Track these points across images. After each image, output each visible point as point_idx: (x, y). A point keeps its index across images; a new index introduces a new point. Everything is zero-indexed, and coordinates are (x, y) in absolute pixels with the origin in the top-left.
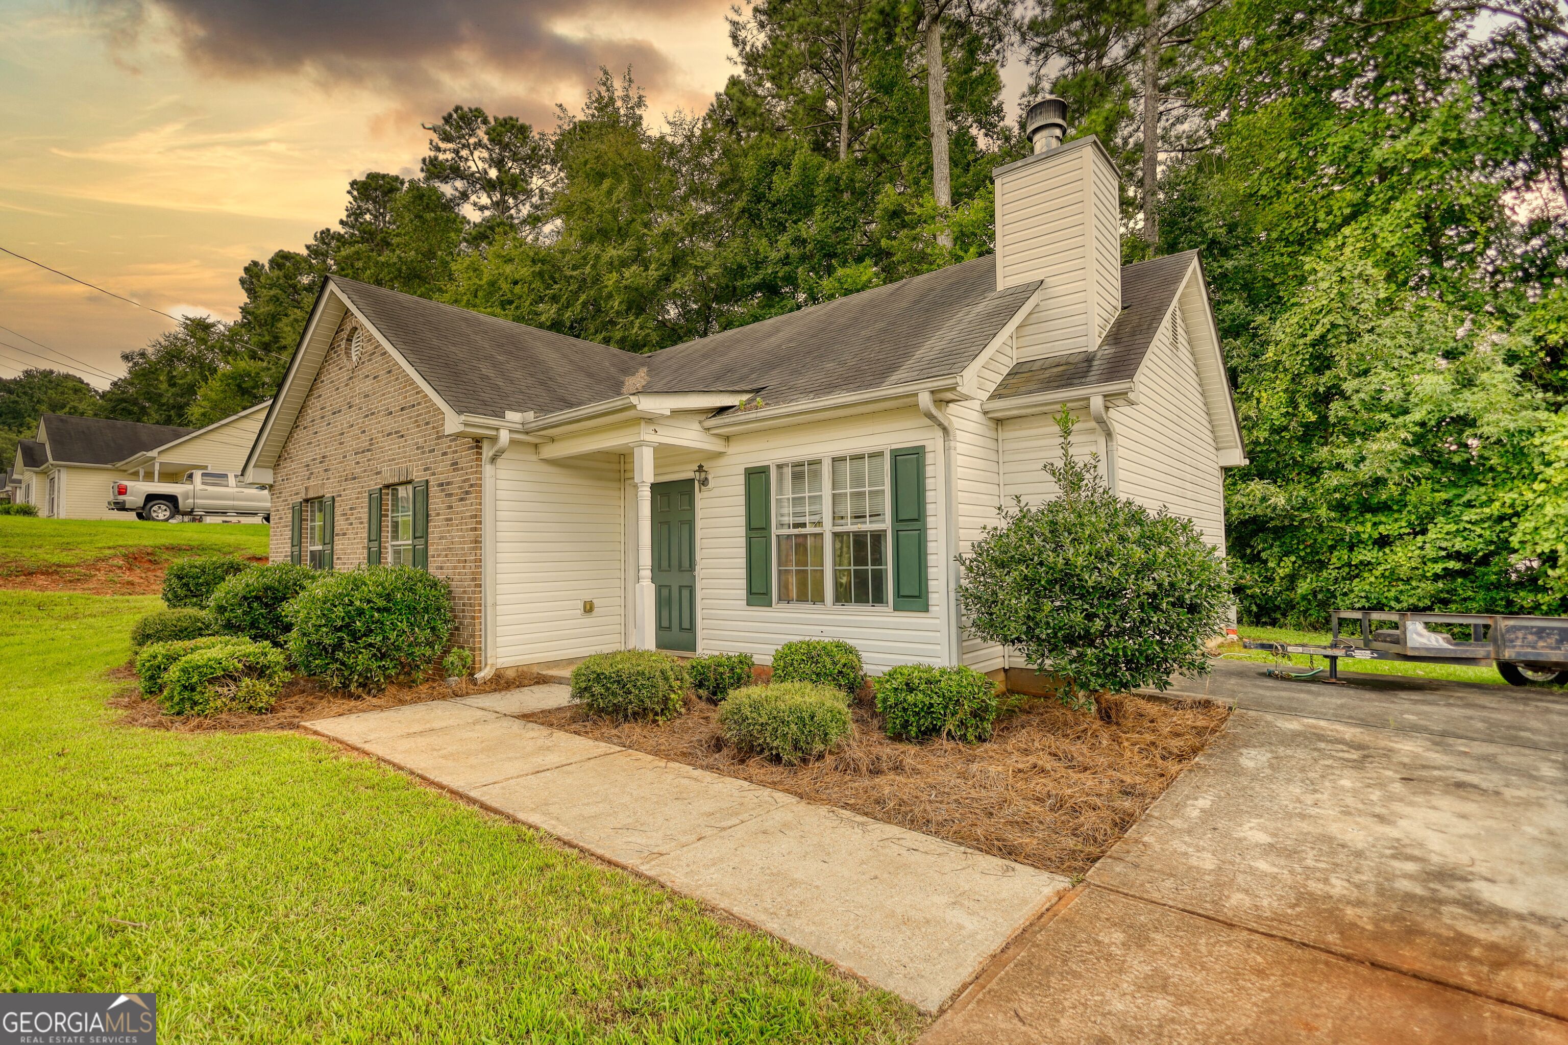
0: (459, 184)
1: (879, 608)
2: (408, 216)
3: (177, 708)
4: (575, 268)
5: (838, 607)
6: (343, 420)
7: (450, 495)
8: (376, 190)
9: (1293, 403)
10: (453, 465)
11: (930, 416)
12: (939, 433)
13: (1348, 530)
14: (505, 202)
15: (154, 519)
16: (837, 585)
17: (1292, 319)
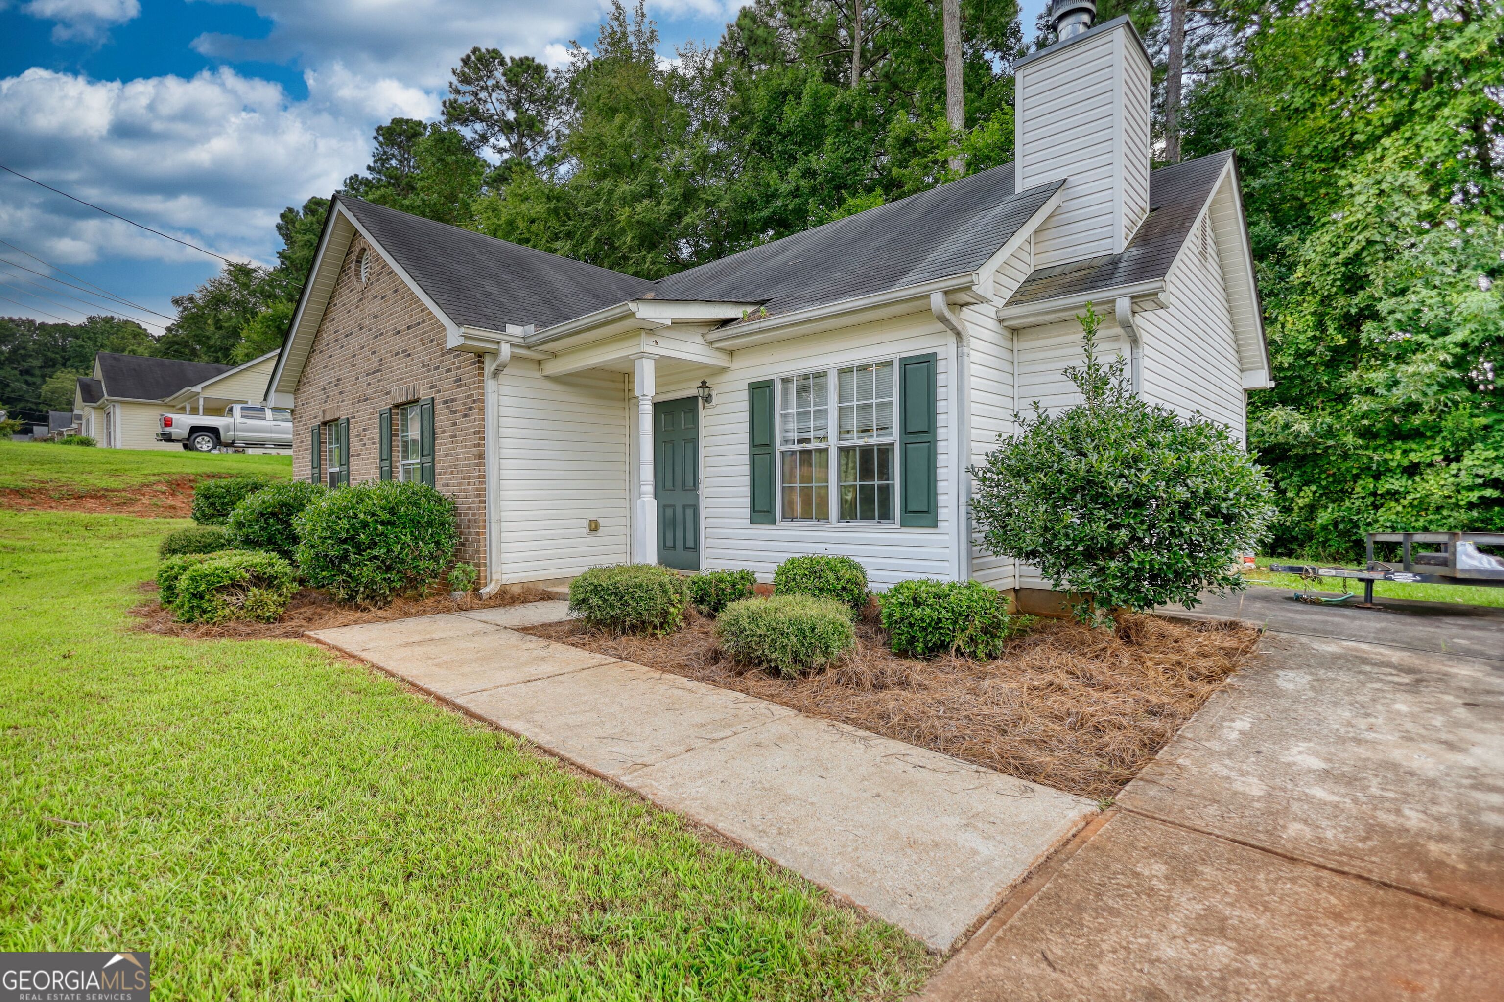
0: (479, 126)
1: (885, 524)
2: (430, 160)
3: (187, 615)
4: (588, 205)
5: (843, 524)
6: (354, 343)
7: (454, 412)
8: (400, 135)
9: (1320, 325)
10: (456, 381)
11: (943, 319)
12: (952, 339)
13: (1376, 458)
14: (523, 144)
15: (197, 449)
16: (842, 502)
17: (1324, 238)
